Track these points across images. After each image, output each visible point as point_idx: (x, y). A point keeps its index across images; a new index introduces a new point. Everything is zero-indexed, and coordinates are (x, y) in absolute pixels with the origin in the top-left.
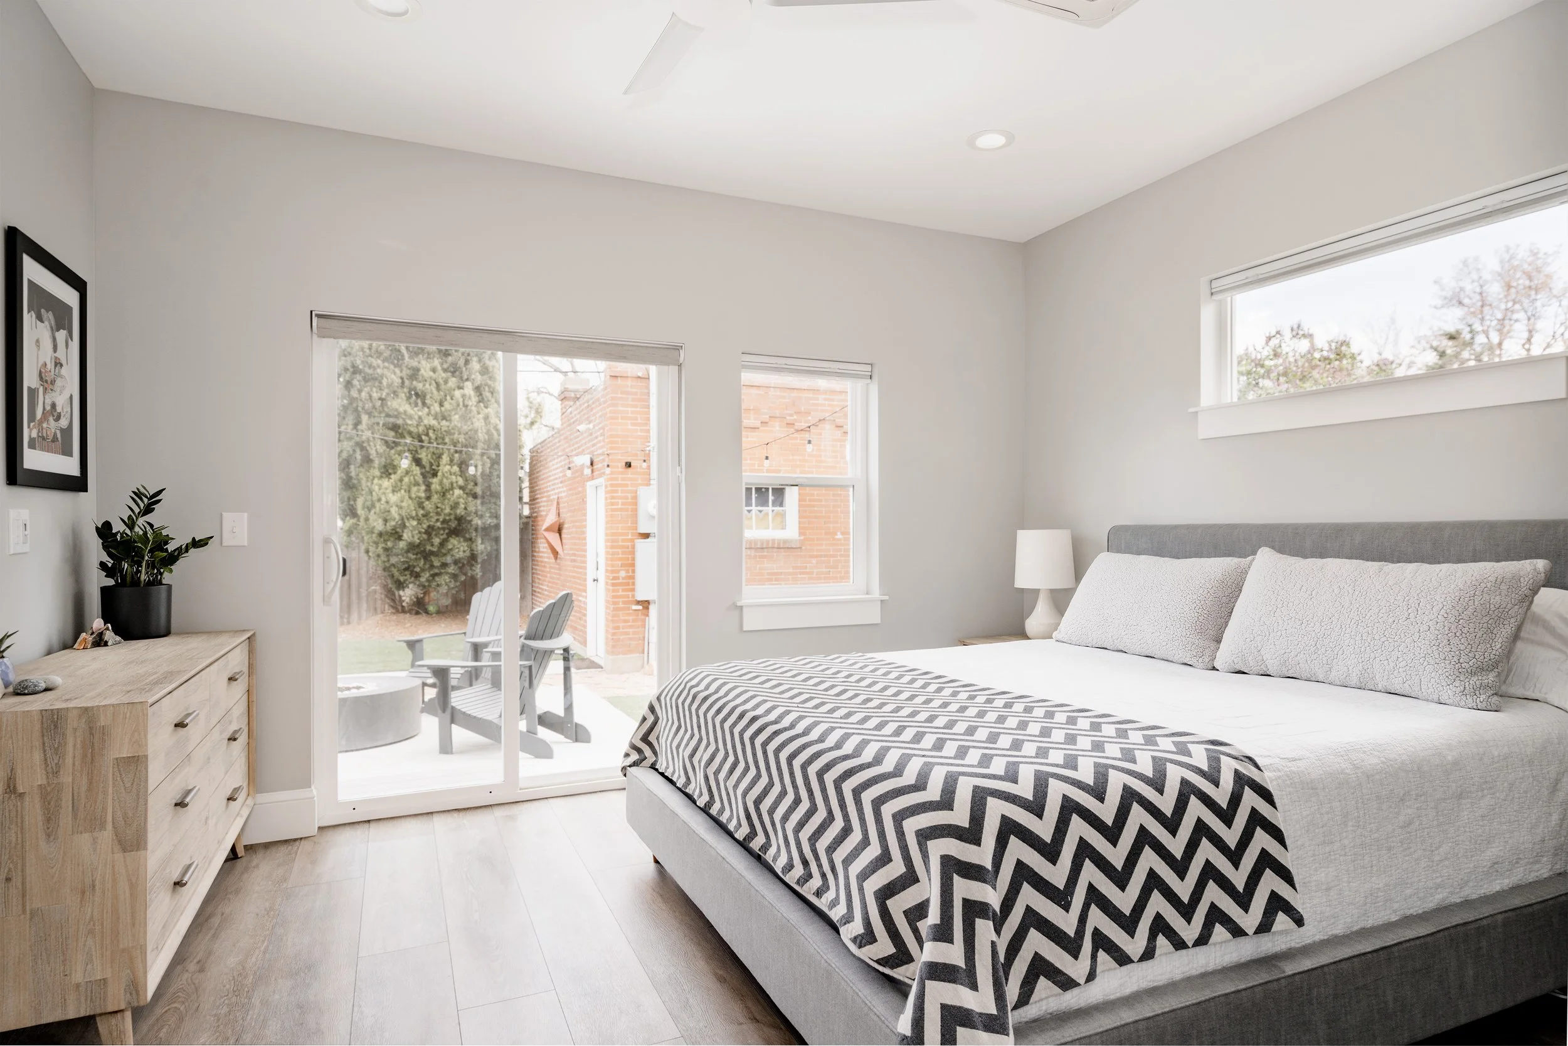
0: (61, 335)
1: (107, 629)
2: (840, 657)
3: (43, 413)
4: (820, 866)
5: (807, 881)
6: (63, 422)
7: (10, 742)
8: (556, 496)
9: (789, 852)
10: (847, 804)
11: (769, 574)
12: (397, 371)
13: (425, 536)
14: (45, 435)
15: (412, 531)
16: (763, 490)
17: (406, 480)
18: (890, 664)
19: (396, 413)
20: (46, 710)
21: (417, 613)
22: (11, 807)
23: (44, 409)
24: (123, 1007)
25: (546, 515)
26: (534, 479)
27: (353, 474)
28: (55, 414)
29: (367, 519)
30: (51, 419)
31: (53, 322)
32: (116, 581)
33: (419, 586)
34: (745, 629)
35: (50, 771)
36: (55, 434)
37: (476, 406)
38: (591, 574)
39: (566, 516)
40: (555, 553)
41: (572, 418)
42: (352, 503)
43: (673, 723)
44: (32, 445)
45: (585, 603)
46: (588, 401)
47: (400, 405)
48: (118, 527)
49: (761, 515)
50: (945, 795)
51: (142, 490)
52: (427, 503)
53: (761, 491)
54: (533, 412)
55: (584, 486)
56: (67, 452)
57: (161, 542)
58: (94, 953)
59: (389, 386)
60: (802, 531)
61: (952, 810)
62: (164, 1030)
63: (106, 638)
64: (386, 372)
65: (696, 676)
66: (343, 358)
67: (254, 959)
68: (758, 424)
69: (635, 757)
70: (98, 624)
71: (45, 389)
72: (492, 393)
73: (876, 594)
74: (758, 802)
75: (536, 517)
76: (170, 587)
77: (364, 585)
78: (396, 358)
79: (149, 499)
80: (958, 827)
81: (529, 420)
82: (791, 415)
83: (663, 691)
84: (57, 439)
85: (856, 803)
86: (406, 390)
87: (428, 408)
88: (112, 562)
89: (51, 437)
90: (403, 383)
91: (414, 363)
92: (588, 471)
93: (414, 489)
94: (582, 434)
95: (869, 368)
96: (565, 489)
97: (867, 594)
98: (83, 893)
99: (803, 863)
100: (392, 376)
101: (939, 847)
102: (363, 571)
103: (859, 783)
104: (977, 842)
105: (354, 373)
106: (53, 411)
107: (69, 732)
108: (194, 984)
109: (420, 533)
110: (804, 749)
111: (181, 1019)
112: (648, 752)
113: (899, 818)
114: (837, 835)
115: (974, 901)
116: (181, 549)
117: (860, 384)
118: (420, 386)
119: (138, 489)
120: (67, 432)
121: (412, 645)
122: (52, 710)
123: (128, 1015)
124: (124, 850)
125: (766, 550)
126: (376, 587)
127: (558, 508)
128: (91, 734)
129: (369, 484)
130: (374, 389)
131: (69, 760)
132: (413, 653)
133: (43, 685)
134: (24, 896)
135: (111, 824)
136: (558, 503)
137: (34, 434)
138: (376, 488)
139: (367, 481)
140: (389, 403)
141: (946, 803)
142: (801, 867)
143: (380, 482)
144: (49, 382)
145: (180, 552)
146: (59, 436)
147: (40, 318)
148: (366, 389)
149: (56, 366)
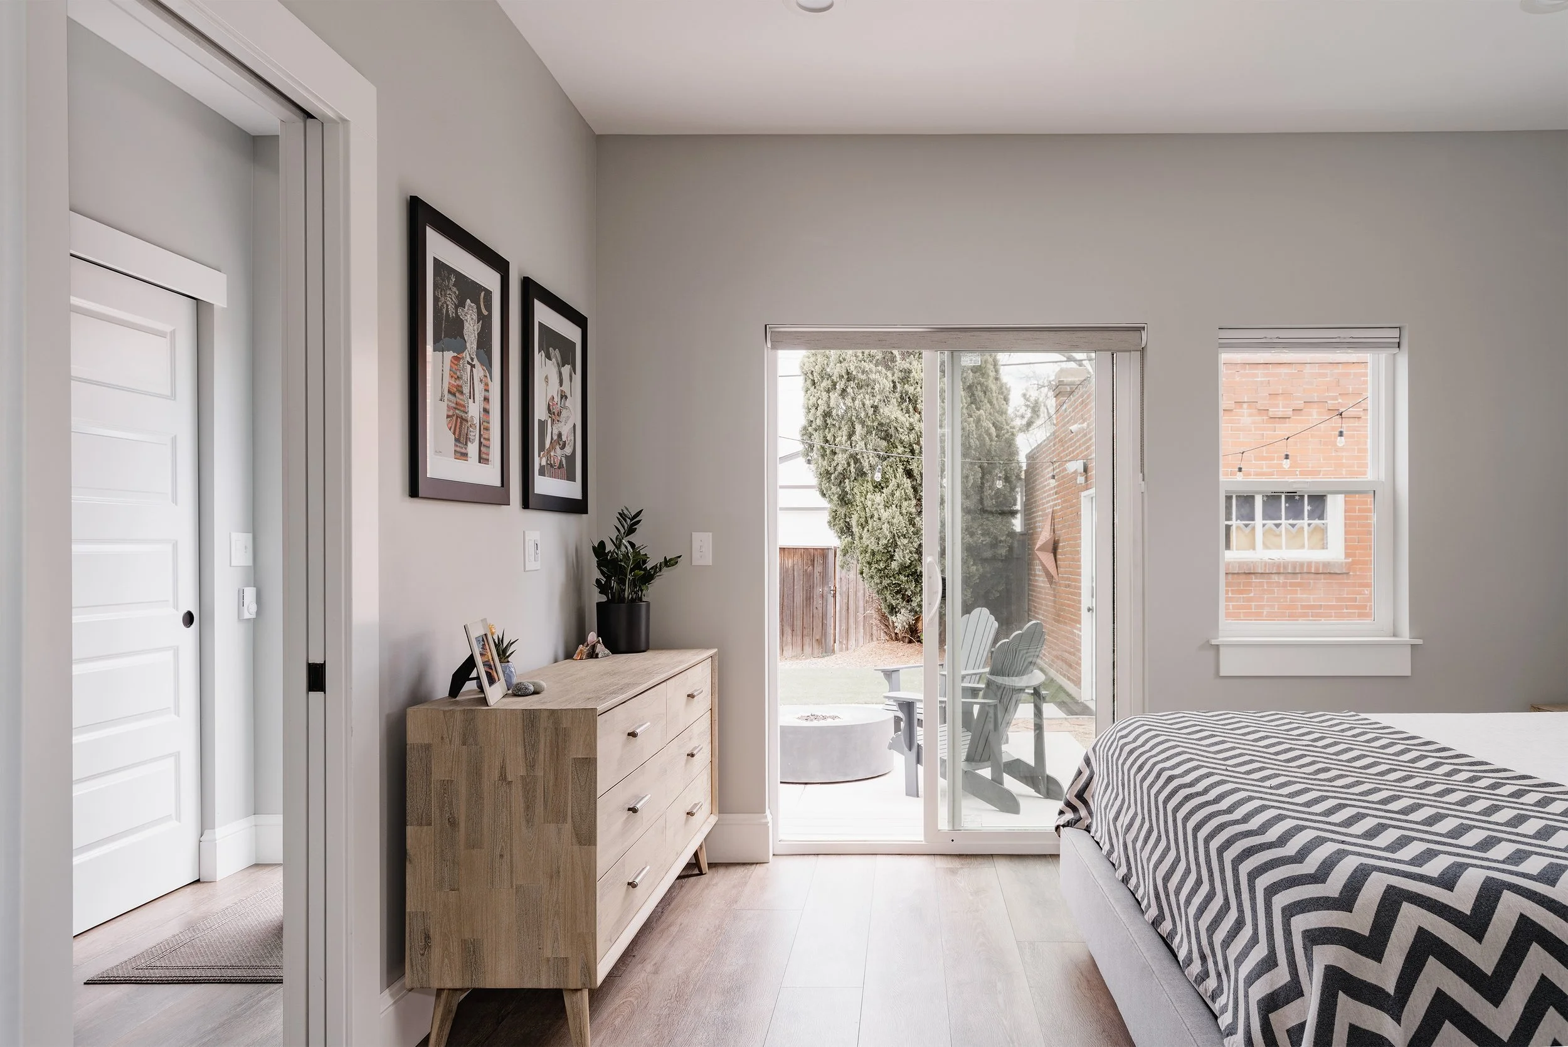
0: (566, 369)
1: (599, 642)
2: (1324, 715)
3: (551, 442)
4: (1216, 963)
5: (1204, 980)
6: (568, 450)
7: (502, 736)
8: (1051, 510)
9: (1190, 942)
10: (1242, 890)
11: (1303, 607)
12: (889, 374)
13: (916, 556)
14: (552, 462)
15: (903, 551)
16: (1297, 498)
17: (897, 494)
18: (1384, 728)
19: (888, 421)
20: (526, 710)
21: (910, 642)
22: (503, 793)
23: (552, 438)
24: (580, 987)
25: (1041, 532)
26: (1030, 489)
27: (848, 489)
28: (561, 443)
29: (861, 538)
30: (558, 447)
31: (559, 359)
32: (608, 597)
33: (910, 611)
34: (1222, 674)
35: (528, 764)
36: (561, 461)
37: (967, 408)
38: (1086, 601)
39: (1062, 533)
40: (1050, 577)
41: (1067, 416)
42: (848, 520)
43: (1103, 779)
44: (542, 473)
45: (1079, 637)
46: (1082, 396)
47: (892, 412)
48: (609, 547)
49: (1294, 530)
50: (1347, 891)
51: (626, 512)
52: (918, 519)
53: (1293, 498)
54: (1029, 410)
55: (1078, 498)
56: (571, 477)
57: (640, 561)
58: (559, 934)
59: (881, 392)
60: (1349, 550)
61: (1351, 912)
62: (619, 1019)
63: (597, 651)
64: (877, 376)
65: (1130, 725)
66: (838, 365)
67: (697, 971)
68: (1289, 412)
69: (1069, 816)
70: (592, 637)
71: (553, 421)
72: (985, 393)
73: (1405, 636)
74: (1167, 878)
75: (1032, 534)
76: (648, 604)
77: (861, 610)
78: (888, 362)
79: (631, 520)
80: (1353, 933)
81: (1024, 422)
82: (1335, 398)
83: (1098, 741)
84: (563, 465)
85: (1250, 890)
86: (898, 395)
87: (920, 413)
88: (605, 580)
89: (557, 464)
90: (895, 387)
91: (906, 366)
92: (1081, 480)
93: (905, 504)
94: (1076, 435)
95: (1396, 333)
96: (1060, 501)
97: (1394, 635)
98: (552, 877)
99: (1201, 957)
100: (883, 380)
101: (1328, 955)
102: (860, 594)
103: (1255, 865)
104: (1378, 956)
105: (849, 380)
106: (559, 440)
107: (541, 731)
108: (648, 983)
109: (911, 552)
110: (1210, 819)
111: (633, 1012)
112: (1083, 812)
113: (1290, 911)
114: (1232, 927)
115: (1365, 1030)
116: (657, 567)
117: (1383, 356)
118: (911, 390)
119: (622, 510)
120: (571, 459)
121: (889, 674)
122: (530, 710)
123: (586, 993)
124: (580, 843)
125: (1299, 575)
126: (871, 612)
127: (1053, 524)
128: (557, 735)
129: (863, 499)
130: (867, 396)
131: (541, 757)
132: (889, 682)
133: (532, 688)
134: (512, 872)
135: (571, 818)
136: (1053, 518)
137: (544, 463)
138: (869, 503)
139: (862, 496)
140: (881, 411)
141: (1346, 901)
142: (1199, 962)
143: (873, 497)
144: (556, 414)
145: (657, 569)
146: (564, 463)
147: (548, 357)
148: (859, 397)
149: (562, 398)
